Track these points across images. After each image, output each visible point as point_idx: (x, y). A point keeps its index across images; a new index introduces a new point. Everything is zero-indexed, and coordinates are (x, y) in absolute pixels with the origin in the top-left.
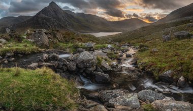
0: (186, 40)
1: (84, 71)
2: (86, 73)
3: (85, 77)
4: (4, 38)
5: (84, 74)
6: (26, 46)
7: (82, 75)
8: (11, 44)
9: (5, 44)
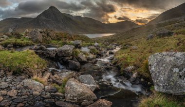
0: (167, 37)
1: (62, 59)
2: (63, 61)
3: (61, 64)
4: (6, 35)
5: (61, 61)
6: (23, 40)
7: (59, 62)
8: (12, 39)
9: (7, 39)
